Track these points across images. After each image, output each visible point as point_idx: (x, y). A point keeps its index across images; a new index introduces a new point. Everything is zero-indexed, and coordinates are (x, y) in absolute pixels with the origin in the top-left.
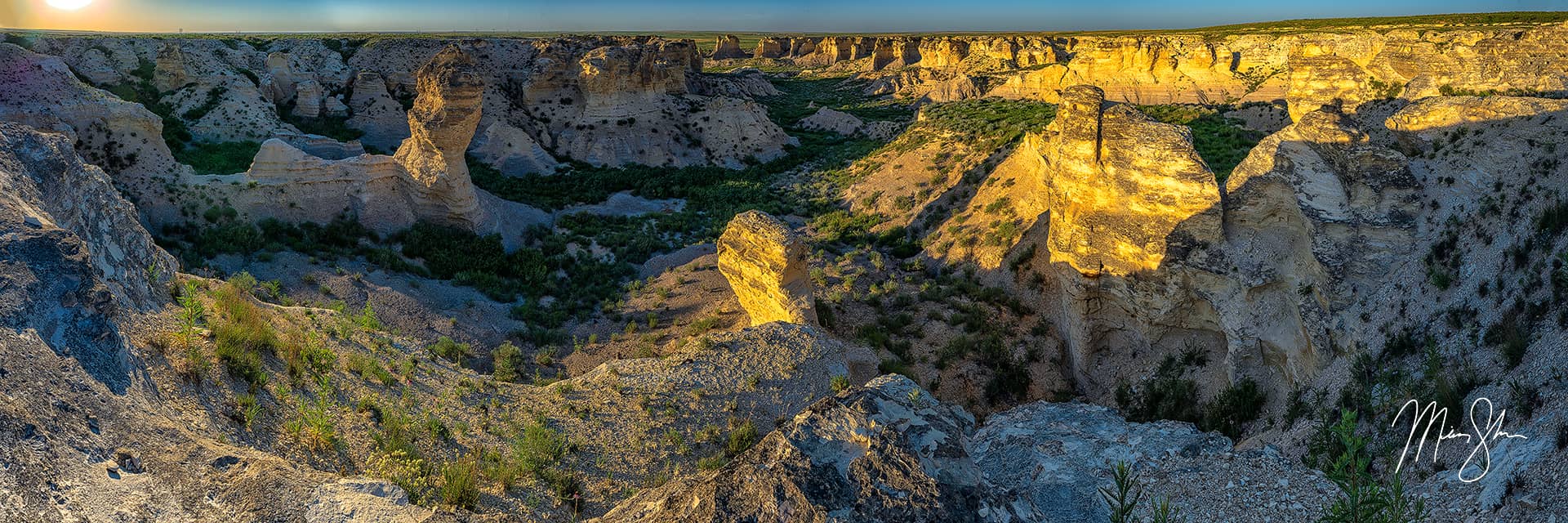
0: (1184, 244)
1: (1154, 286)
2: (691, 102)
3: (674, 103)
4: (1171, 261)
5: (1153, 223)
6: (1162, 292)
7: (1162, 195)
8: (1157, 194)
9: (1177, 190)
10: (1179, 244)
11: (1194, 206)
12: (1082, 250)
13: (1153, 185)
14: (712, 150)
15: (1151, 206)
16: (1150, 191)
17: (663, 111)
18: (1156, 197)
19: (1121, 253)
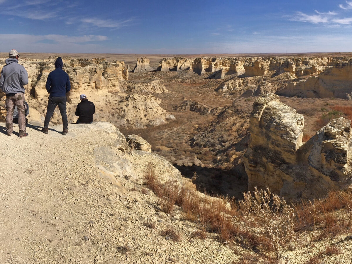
0: (280, 161)
1: (270, 174)
2: (120, 97)
3: (112, 97)
4: (276, 166)
5: (273, 152)
6: (273, 176)
7: (277, 143)
8: (275, 142)
9: (282, 142)
10: (279, 161)
11: (286, 149)
12: (251, 158)
13: (275, 138)
14: (130, 120)
15: (273, 146)
16: (274, 141)
17: (106, 101)
18: (275, 143)
19: (264, 161)
